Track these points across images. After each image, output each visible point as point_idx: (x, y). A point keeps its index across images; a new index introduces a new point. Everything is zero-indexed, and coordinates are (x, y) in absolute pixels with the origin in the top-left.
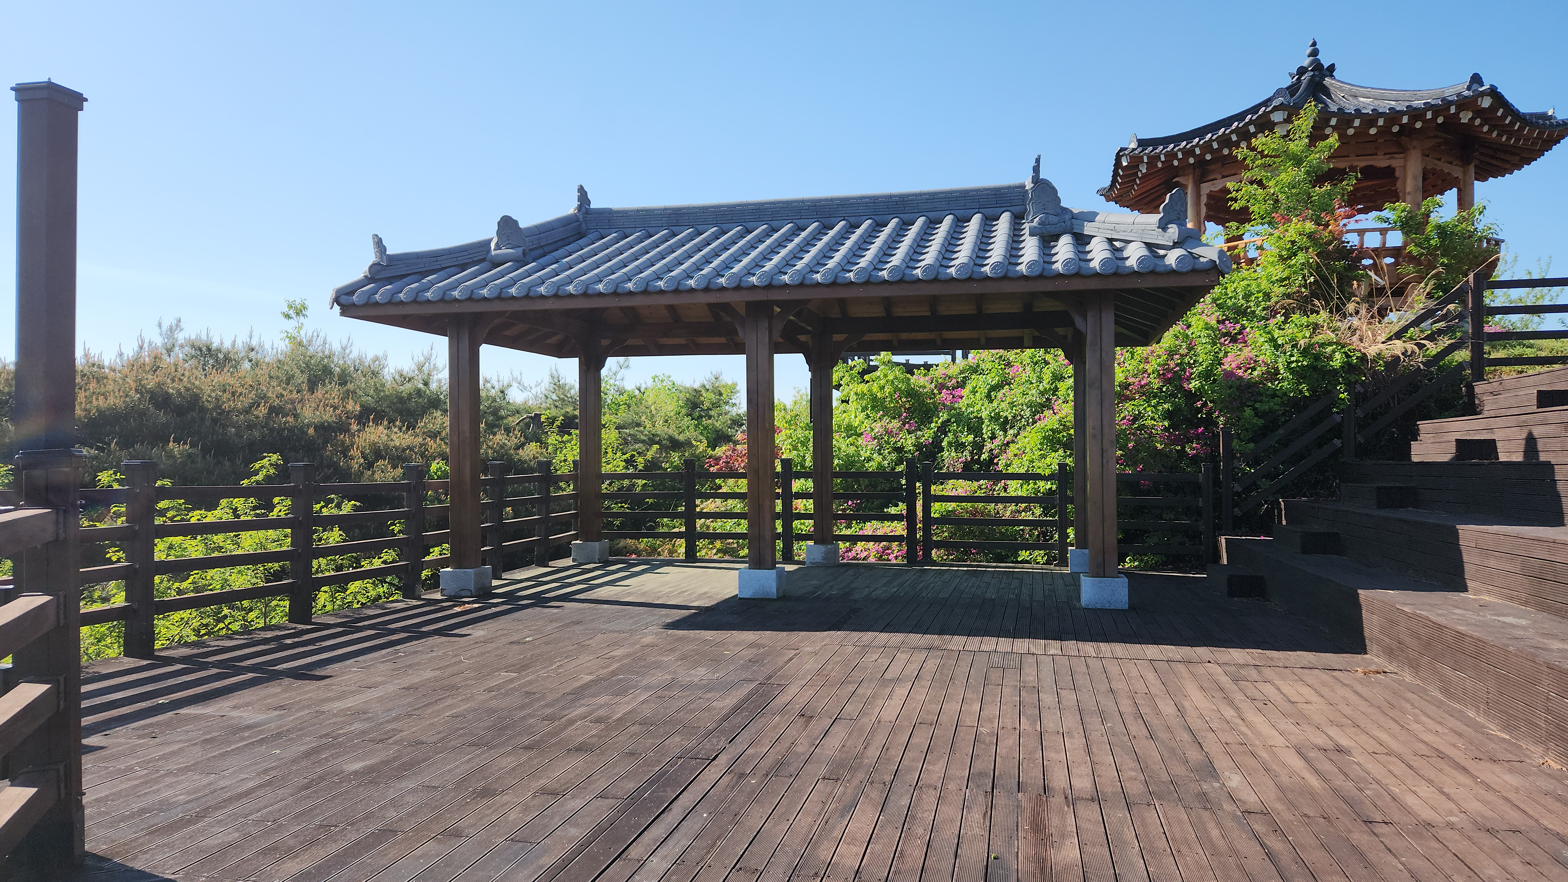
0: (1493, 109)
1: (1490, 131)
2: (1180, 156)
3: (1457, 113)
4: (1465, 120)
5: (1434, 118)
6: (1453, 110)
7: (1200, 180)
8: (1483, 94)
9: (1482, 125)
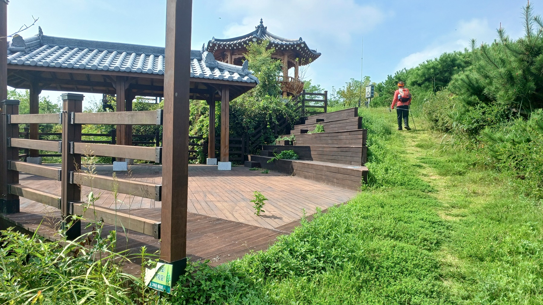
0: (304, 47)
1: (303, 53)
2: (227, 46)
3: (296, 47)
4: (298, 49)
5: (291, 47)
6: (295, 46)
7: (232, 54)
8: (302, 43)
9: (301, 51)
